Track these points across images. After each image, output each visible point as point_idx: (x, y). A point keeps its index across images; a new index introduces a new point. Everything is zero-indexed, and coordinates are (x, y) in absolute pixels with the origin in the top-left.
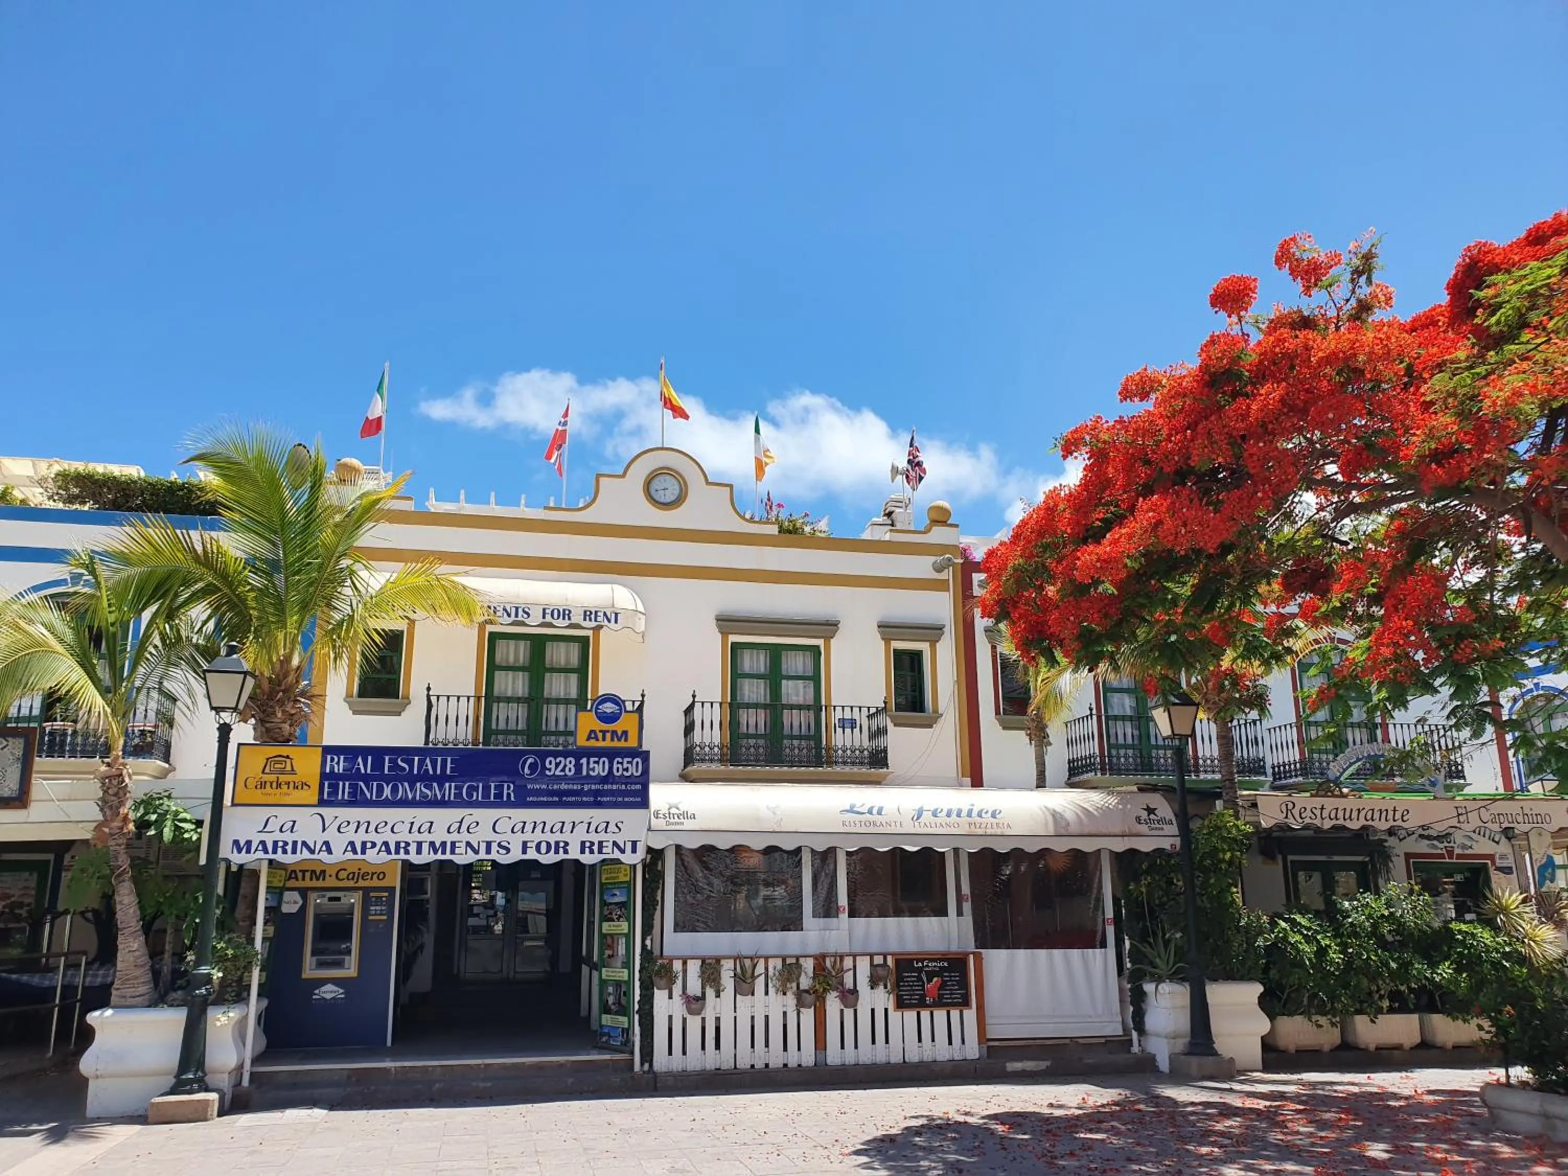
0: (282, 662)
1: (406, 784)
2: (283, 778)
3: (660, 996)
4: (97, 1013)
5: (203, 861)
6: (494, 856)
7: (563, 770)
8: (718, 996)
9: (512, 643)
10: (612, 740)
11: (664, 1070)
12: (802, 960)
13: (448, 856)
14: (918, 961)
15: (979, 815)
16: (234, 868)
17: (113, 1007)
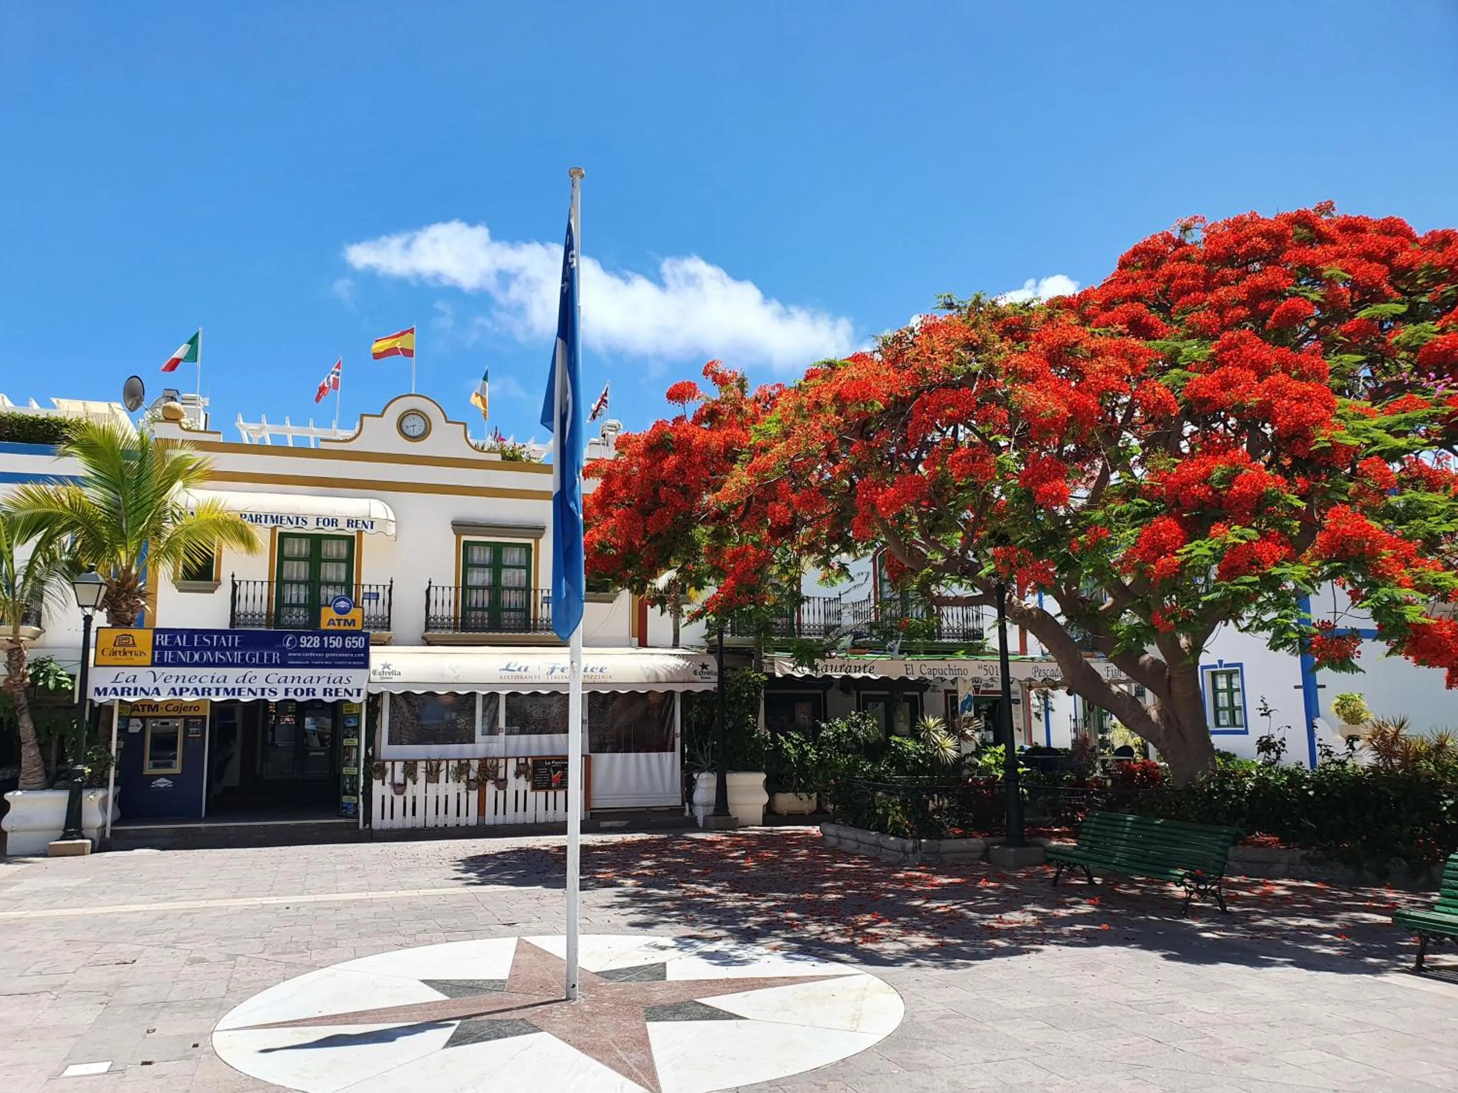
0: (125, 571)
1: (209, 653)
2: (128, 649)
3: (376, 784)
4: (10, 794)
5: (76, 701)
6: (266, 697)
7: (312, 644)
8: (415, 783)
9: (297, 540)
10: (345, 625)
11: (378, 828)
12: (471, 762)
13: (236, 697)
14: (548, 761)
15: (592, 670)
16: (96, 705)
17: (21, 790)
